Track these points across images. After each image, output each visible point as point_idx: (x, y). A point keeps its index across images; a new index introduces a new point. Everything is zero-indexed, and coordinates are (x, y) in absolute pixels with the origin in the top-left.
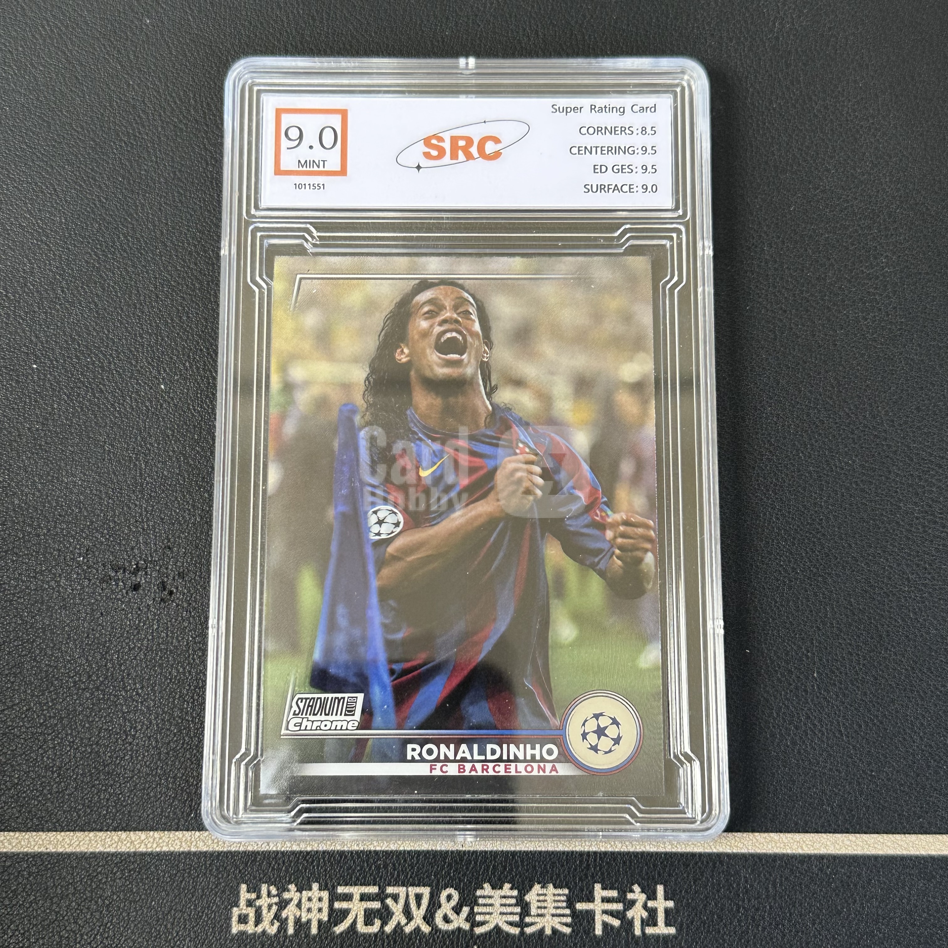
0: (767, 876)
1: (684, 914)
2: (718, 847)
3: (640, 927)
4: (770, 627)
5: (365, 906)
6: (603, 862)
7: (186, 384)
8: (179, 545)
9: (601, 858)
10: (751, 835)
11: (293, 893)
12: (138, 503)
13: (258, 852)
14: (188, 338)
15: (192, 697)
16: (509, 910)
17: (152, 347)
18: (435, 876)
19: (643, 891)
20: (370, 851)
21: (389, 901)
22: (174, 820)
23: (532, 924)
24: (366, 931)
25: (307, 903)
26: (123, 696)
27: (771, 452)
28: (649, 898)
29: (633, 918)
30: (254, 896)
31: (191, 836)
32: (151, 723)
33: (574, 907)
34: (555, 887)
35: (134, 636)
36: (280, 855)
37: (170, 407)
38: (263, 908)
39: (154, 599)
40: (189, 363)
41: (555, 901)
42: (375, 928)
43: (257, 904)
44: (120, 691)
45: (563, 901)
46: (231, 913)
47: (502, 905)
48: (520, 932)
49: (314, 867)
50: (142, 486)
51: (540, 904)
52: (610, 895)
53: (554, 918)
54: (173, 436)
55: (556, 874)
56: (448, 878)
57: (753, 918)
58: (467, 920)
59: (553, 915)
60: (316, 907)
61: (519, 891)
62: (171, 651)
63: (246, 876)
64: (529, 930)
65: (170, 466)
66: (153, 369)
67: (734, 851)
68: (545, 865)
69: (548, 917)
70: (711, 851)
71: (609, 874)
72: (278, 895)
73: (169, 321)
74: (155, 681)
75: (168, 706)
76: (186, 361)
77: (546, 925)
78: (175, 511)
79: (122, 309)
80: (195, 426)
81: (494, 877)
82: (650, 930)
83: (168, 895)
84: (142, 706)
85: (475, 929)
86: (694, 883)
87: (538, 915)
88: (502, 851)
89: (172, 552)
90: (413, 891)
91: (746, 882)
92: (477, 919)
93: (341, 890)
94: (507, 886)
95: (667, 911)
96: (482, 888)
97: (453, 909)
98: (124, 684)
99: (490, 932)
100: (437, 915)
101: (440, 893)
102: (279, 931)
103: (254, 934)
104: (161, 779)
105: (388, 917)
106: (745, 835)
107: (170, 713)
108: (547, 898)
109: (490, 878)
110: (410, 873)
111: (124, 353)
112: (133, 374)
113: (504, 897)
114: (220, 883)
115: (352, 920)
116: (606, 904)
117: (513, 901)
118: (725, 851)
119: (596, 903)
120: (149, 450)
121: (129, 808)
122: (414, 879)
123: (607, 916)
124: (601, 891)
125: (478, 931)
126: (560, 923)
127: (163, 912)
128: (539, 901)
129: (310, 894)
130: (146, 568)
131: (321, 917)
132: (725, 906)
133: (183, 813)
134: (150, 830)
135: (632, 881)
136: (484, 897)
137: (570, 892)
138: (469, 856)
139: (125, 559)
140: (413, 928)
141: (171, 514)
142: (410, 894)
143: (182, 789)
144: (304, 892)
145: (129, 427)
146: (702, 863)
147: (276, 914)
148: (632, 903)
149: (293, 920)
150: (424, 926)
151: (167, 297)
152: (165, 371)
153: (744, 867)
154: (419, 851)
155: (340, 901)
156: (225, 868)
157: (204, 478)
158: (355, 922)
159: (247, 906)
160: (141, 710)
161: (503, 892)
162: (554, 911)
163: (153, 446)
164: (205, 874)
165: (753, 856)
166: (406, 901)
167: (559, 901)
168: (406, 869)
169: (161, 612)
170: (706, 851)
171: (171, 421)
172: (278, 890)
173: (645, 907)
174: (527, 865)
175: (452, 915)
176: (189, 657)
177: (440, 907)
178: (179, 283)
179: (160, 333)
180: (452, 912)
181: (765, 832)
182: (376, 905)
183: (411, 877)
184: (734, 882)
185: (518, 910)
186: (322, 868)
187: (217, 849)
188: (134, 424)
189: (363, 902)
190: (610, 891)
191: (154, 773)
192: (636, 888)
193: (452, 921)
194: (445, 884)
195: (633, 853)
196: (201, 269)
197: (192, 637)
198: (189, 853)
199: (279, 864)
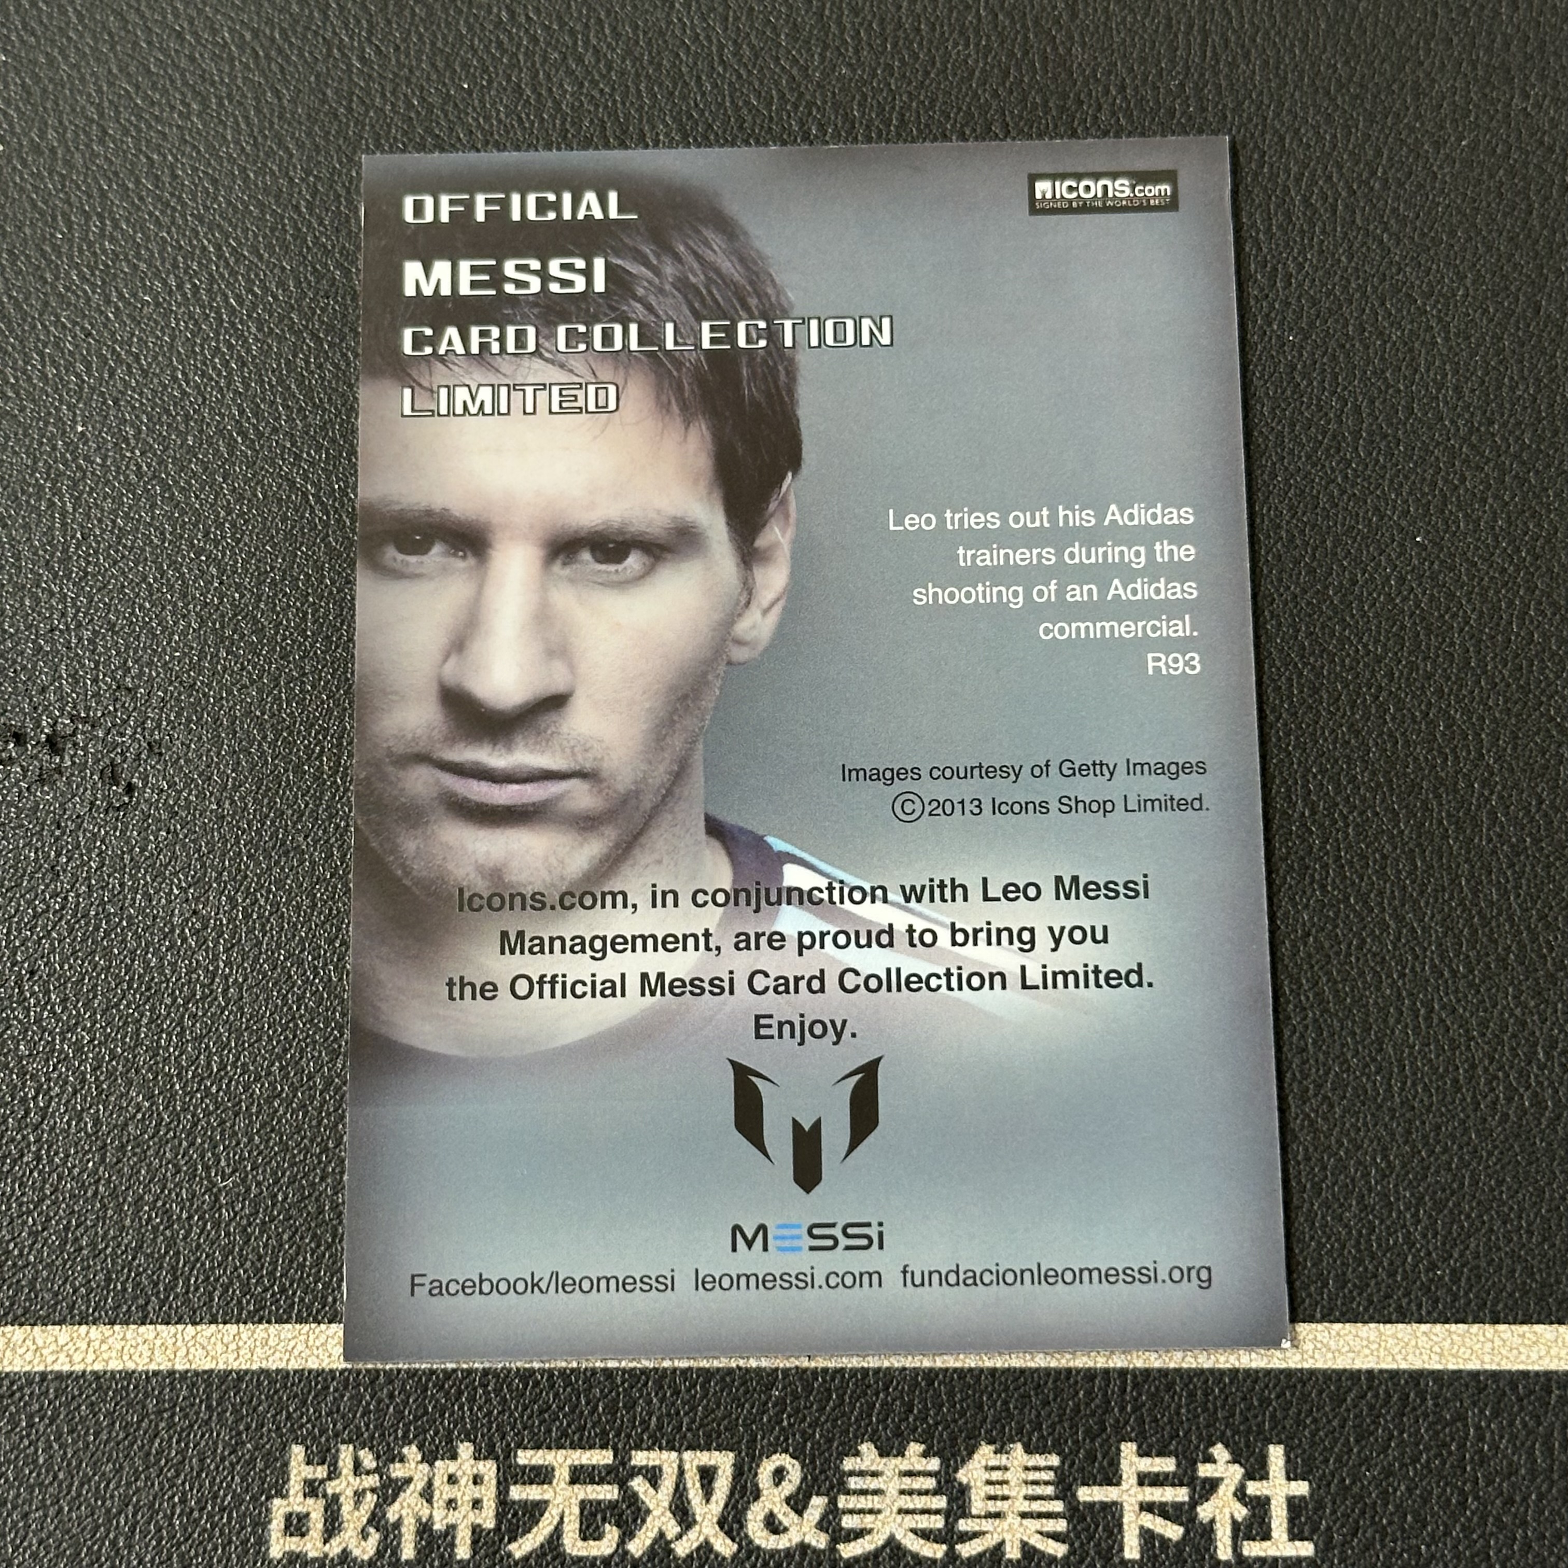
0: (1531, 1424)
1: (1334, 1512)
2: (1410, 1358)
3: (1228, 1541)
4: (1527, 857)
5: (581, 1496)
6: (1140, 1395)
7: (168, 325)
8: (151, 679)
9: (1135, 1385)
10: (1489, 1329)
11: (413, 1465)
12: (56, 589)
13: (331, 1371)
14: (173, 223)
15: (180, 1023)
16: (920, 1502)
17: (91, 245)
18: (744, 1425)
19: (1234, 1461)
20: (594, 1371)
21: (638, 1484)
22: (135, 1298)
23: (975, 1535)
24: (583, 1553)
25: (447, 1488)
26: (20, 1022)
27: (1524, 463)
28: (1250, 1475)
29: (1213, 1521)
30: (321, 1472)
31: (175, 1335)
32: (83, 1081)
33: (1074, 1495)
34: (1028, 1450)
35: (47, 886)
36: (382, 1379)
37: (130, 373)
38: (342, 1499)
39: (92, 804)
40: (176, 276)
41: (1026, 1483)
42: (605, 1546)
43: (330, 1491)
44: (13, 1011)
45: (1047, 1483)
46: (268, 1510)
47: (902, 1492)
48: (947, 1554)
49: (461, 1408)
50: (65, 551)
51: (991, 1490)
52: (1156, 1469)
53: (1025, 1522)
54: (137, 440)
55: (1030, 1422)
56: (776, 1432)
57: (1498, 1519)
58: (822, 1525)
59: (1024, 1515)
60: (466, 1498)
61: (945, 1462)
62: (130, 917)
63: (302, 1426)
64: (967, 1550)
65: (130, 508)
66: (94, 292)
67: (1451, 1367)
68: (1006, 1403)
69: (1013, 1520)
70: (1394, 1366)
71: (1156, 1420)
72: (377, 1470)
73: (130, 185)
74: (96, 985)
75: (124, 1043)
76: (168, 273)
77: (1008, 1537)
78: (141, 607)
79: (24, 163)
80: (187, 418)
81: (885, 1429)
82: (1252, 1549)
83: (118, 1471)
84: (62, 1042)
85: (841, 1547)
86: (1357, 1441)
87: (990, 1516)
88: (904, 1369)
89: (134, 698)
90: (694, 1459)
91: (1481, 1438)
92: (844, 1524)
93: (524, 1457)
94: (915, 1448)
95: (1294, 1504)
96: (857, 1454)
97: (788, 1500)
98: (21, 992)
99: (877, 1553)
100: (750, 1516)
101: (758, 1466)
102: (380, 1554)
103: (321, 1562)
104: (104, 1207)
105: (635, 1520)
106: (1475, 1328)
107: (127, 1060)
108: (1008, 1476)
109: (875, 1431)
110: (686, 1420)
111: (28, 257)
112: (46, 304)
113: (910, 1474)
114: (244, 1444)
115: (552, 1527)
116: (1148, 1490)
117: (930, 1483)
118: (1427, 1366)
119: (1125, 1486)
120: (85, 473)
121: (29, 1273)
122: (696, 1436)
123: (1150, 1516)
124: (1136, 1459)
125: (849, 1550)
126: (1041, 1533)
127: (108, 1511)
128: (989, 1483)
129: (452, 1467)
130: (74, 734)
131: (479, 1521)
132: (1431, 1493)
133: (156, 1284)
134: (80, 1324)
135: (1211, 1436)
136: (861, 1474)
137: (1063, 1462)
138: (824, 1381)
139: (25, 714)
140: (695, 1545)
141: (133, 613)
142: (687, 1467)
143: (155, 1229)
144: (438, 1463)
145: (39, 419)
146: (1376, 1396)
147: (373, 1514)
148: (1212, 1485)
149: (413, 1529)
150: (720, 1541)
151: (126, 132)
152: (121, 296)
153: (1474, 1404)
154: (707, 1370)
155: (524, 1483)
156: (255, 1410)
157: (206, 535)
158: (558, 1532)
159: (305, 1496)
160: (62, 1051)
161: (906, 1462)
162: (1026, 1506)
163: (92, 462)
164: (207, 1422)
165: (1495, 1375)
166: (677, 1486)
167: (1036, 1483)
168: (678, 1413)
169: (107, 833)
170: (1384, 1366)
171: (133, 408)
172: (378, 1458)
173: (1240, 1494)
174: (962, 1401)
175: (786, 1516)
176: (172, 931)
177: (757, 1495)
178: (153, 103)
179: (111, 212)
180: (786, 1508)
181: (1523, 1323)
182: (608, 1493)
183: (688, 1430)
184: (1453, 1439)
185: (940, 1502)
186: (480, 1409)
187: (235, 1366)
188: (50, 413)
189: (576, 1487)
190: (1158, 1460)
191: (89, 1194)
192: (1220, 1452)
193: (786, 1530)
194: (770, 1444)
195: (1212, 1371)
196: (204, 71)
197: (179, 888)
198: (171, 1373)
199: (380, 1401)
